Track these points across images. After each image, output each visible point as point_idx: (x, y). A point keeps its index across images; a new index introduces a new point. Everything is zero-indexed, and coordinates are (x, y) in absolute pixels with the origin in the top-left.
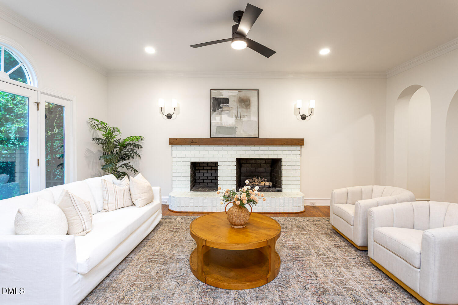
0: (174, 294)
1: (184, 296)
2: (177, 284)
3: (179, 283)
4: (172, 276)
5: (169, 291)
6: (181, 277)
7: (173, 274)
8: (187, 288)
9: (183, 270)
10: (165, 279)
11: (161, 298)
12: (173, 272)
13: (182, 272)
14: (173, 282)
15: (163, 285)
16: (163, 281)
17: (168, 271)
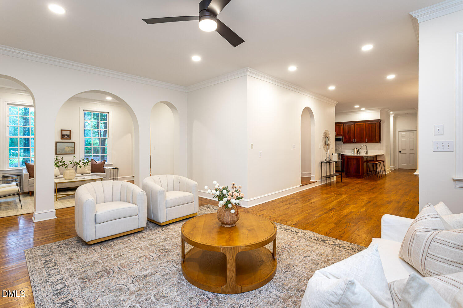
0: (300, 261)
1: (294, 258)
2: (295, 266)
3: (293, 267)
4: (297, 275)
5: (304, 264)
6: (289, 270)
7: (295, 276)
8: (288, 261)
9: (283, 276)
10: (305, 274)
11: (311, 262)
12: (294, 278)
13: (285, 275)
14: (298, 269)
15: (308, 271)
16: (307, 274)
17: (299, 281)
